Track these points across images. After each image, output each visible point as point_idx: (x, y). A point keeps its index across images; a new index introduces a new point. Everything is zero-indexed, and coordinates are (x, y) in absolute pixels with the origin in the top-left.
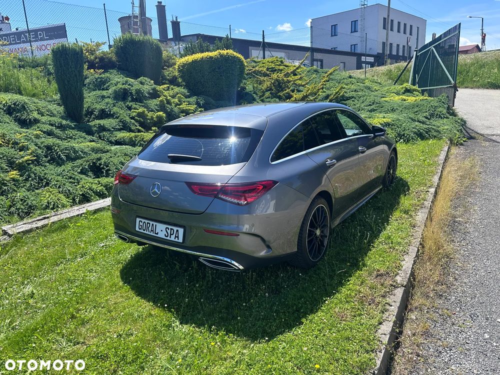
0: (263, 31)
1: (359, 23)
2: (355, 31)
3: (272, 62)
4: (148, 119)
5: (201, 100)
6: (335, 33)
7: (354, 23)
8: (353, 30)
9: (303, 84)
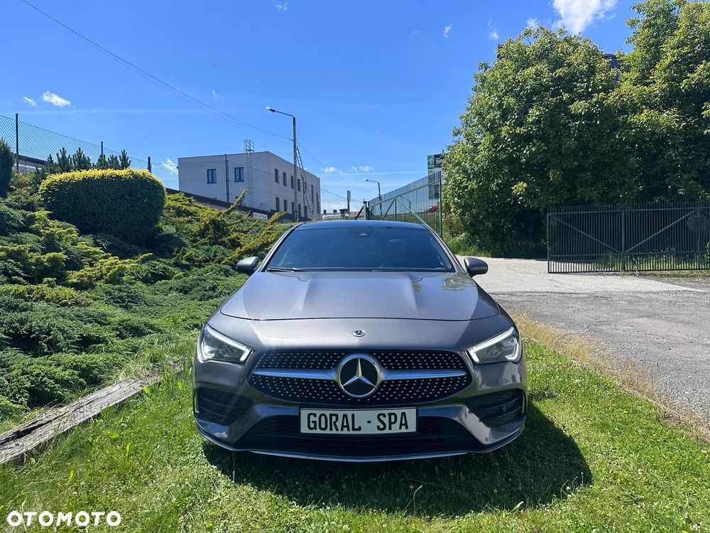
0: (149, 158)
1: (245, 170)
2: (240, 180)
3: (176, 200)
4: (32, 264)
5: (104, 241)
6: (213, 178)
7: (239, 171)
8: (238, 179)
9: (244, 230)
